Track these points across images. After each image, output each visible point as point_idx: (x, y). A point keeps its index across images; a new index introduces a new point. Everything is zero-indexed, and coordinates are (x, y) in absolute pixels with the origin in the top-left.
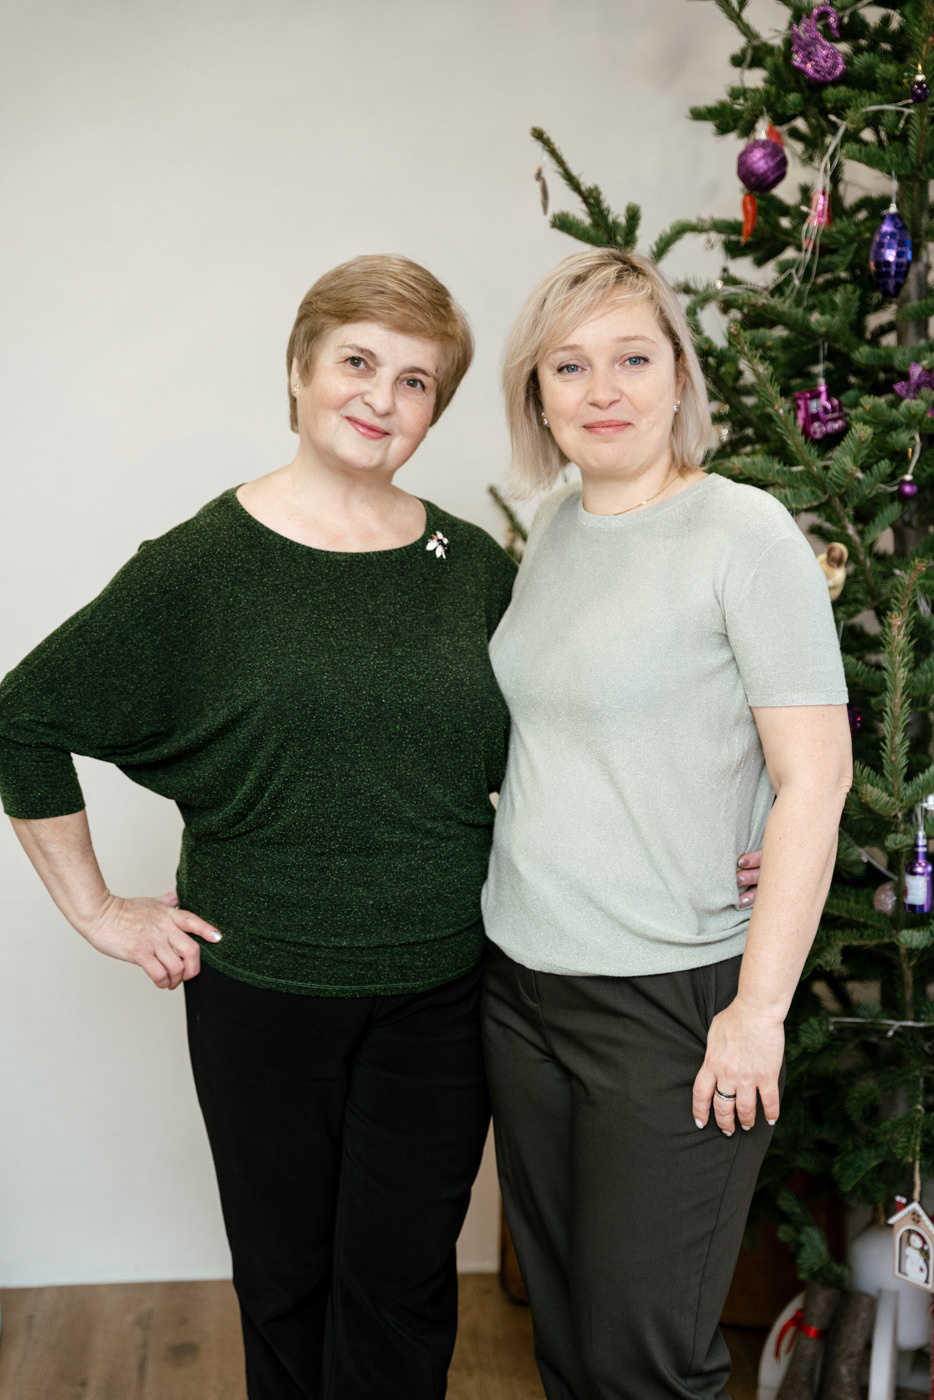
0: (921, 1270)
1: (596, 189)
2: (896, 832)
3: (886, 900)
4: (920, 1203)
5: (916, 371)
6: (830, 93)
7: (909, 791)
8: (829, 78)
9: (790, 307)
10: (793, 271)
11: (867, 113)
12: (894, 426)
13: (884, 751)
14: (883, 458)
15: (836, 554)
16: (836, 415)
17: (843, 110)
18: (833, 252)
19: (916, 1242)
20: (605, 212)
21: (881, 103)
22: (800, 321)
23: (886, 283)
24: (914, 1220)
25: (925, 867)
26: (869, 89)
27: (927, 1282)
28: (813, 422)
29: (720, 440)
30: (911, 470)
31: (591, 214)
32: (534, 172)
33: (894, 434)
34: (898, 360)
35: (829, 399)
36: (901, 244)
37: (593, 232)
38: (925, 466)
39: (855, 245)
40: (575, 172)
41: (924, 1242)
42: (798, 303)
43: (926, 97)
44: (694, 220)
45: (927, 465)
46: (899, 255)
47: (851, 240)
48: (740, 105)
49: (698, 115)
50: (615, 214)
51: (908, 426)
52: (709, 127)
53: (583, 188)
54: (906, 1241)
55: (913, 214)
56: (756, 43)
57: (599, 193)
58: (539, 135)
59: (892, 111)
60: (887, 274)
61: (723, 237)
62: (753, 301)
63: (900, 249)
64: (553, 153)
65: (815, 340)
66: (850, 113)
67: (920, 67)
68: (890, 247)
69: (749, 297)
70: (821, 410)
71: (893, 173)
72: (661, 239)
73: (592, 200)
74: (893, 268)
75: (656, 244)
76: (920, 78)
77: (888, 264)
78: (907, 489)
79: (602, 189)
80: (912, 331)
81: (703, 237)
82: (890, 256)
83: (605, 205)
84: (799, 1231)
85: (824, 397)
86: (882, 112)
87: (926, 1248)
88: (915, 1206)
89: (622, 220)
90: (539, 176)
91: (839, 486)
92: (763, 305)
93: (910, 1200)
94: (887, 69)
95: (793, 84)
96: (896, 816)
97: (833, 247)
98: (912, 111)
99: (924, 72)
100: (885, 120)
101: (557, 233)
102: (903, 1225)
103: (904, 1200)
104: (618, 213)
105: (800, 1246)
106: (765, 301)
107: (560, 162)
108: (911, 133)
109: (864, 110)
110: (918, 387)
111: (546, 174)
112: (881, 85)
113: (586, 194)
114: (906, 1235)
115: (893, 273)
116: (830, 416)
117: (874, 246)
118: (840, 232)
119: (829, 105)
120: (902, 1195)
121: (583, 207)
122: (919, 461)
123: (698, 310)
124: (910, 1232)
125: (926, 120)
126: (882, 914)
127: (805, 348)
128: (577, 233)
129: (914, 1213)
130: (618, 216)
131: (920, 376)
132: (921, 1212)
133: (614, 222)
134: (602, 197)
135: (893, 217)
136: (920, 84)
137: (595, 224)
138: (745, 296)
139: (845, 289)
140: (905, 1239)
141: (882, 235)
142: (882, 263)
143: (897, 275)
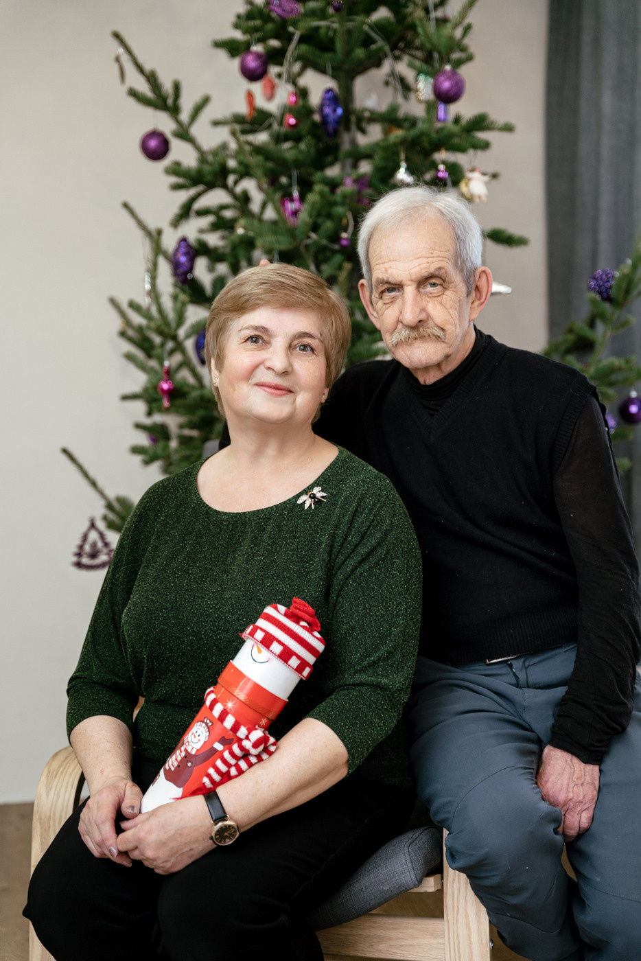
1: (154, 71)
5: (347, 180)
8: (291, 15)
11: (311, 26)
17: (297, 24)
20: (160, 86)
21: (319, 21)
23: (328, 128)
31: (153, 90)
33: (334, 208)
36: (336, 103)
37: (154, 101)
46: (335, 110)
49: (218, 45)
52: (224, 52)
53: (146, 71)
57: (156, 74)
58: (117, 36)
59: (325, 27)
60: (329, 122)
63: (335, 106)
64: (127, 48)
66: (301, 26)
68: (329, 106)
72: (196, 105)
73: (152, 79)
74: (332, 119)
77: (328, 115)
78: (344, 243)
80: (348, 166)
83: (159, 81)
85: (297, 202)
89: (171, 91)
90: (117, 59)
98: (336, 26)
100: (322, 31)
101: (132, 99)
107: (131, 55)
111: (122, 60)
113: (148, 75)
121: (147, 84)
128: (143, 101)
130: (168, 88)
133: (166, 93)
134: (158, 76)
137: (155, 96)
141: (324, 99)
142: (325, 116)
143: (334, 122)
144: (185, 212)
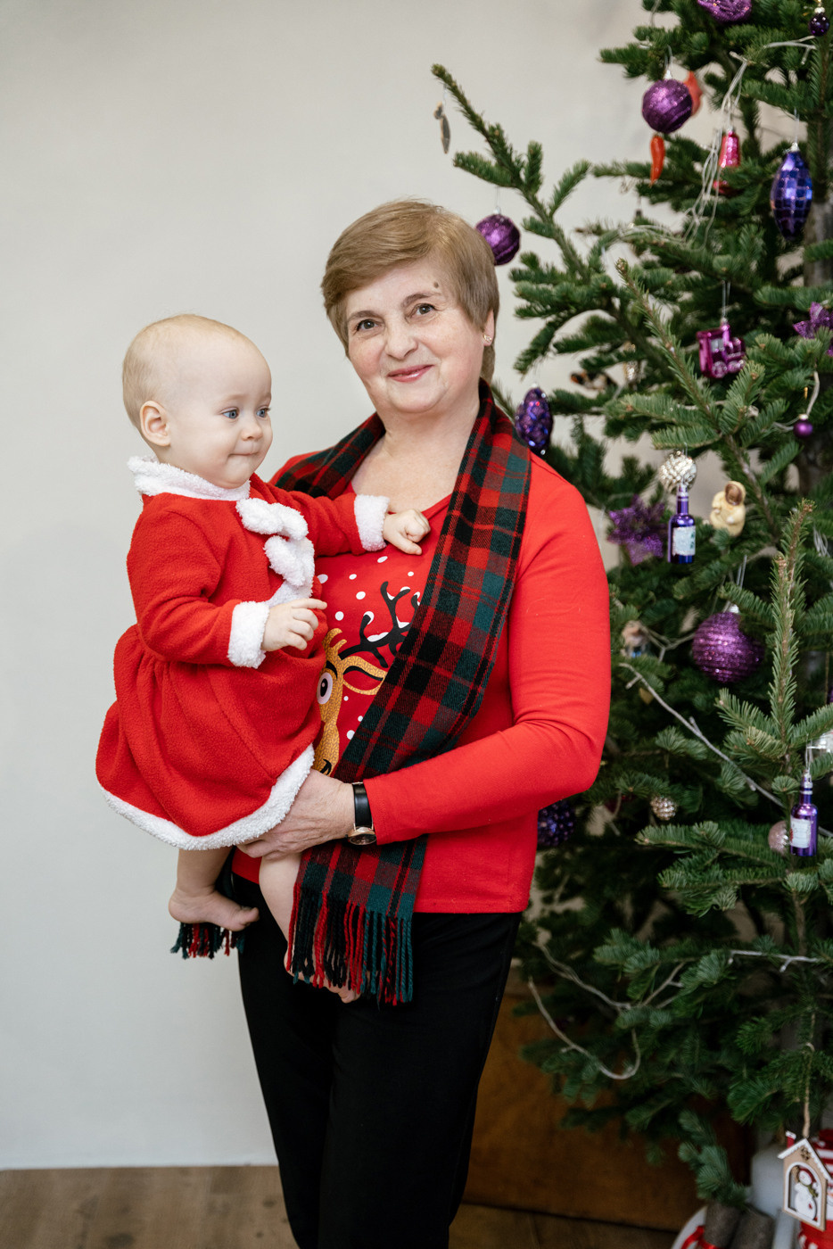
0: (810, 1207)
1: (498, 127)
2: (783, 774)
3: (779, 840)
4: (809, 1140)
5: (817, 311)
6: (735, 31)
7: (797, 733)
8: (737, 17)
9: (692, 247)
10: (693, 210)
11: (768, 49)
12: (790, 365)
13: (772, 692)
14: (777, 397)
15: (734, 491)
16: (739, 354)
17: (744, 46)
18: (740, 192)
19: (805, 1179)
20: (509, 151)
21: (784, 40)
22: (703, 260)
23: (786, 222)
24: (803, 1156)
25: (811, 810)
26: (772, 27)
27: (815, 1219)
28: (714, 362)
29: (627, 379)
30: (809, 410)
31: (496, 153)
32: (436, 109)
33: (789, 373)
34: (799, 301)
35: (731, 339)
36: (801, 183)
37: (496, 171)
38: (823, 406)
39: (760, 186)
40: (477, 111)
41: (813, 1180)
42: (699, 241)
43: (826, 30)
44: (609, 165)
45: (825, 404)
46: (800, 194)
47: (756, 181)
48: (646, 45)
49: (608, 57)
50: (518, 154)
51: (805, 365)
52: (619, 70)
53: (487, 128)
55: (817, 155)
57: (501, 132)
58: (440, 73)
59: (794, 48)
60: (787, 213)
61: (636, 181)
62: (655, 241)
63: (800, 188)
64: (455, 90)
65: (719, 280)
66: (751, 49)
68: (790, 186)
69: (651, 237)
70: (723, 349)
71: (795, 111)
72: (565, 180)
73: (495, 138)
74: (793, 207)
75: (560, 183)
76: (819, 10)
77: (787, 202)
78: (803, 428)
79: (503, 127)
80: (818, 273)
81: (619, 180)
82: (790, 193)
83: (508, 144)
84: (699, 1150)
85: (726, 336)
86: (784, 49)
87: (815, 1186)
88: (804, 1143)
89: (525, 159)
90: (439, 113)
91: (732, 425)
92: (665, 244)
93: (800, 1137)
94: (790, 5)
95: (701, 25)
96: (783, 758)
97: (739, 187)
98: (813, 47)
99: (822, 4)
100: (788, 57)
101: (460, 171)
102: (793, 1162)
103: (794, 1136)
104: (519, 150)
105: (700, 1165)
106: (667, 240)
107: (462, 100)
108: (812, 70)
109: (765, 47)
110: (818, 326)
111: (446, 112)
112: (784, 21)
113: (490, 133)
114: (796, 1170)
115: (793, 212)
116: (733, 355)
117: (774, 185)
118: (745, 172)
119: (732, 43)
120: (792, 1131)
121: (487, 146)
122: (818, 399)
123: (603, 250)
124: (799, 1168)
125: (827, 57)
126: (776, 853)
127: (709, 288)
128: (480, 172)
129: (803, 1149)
130: (521, 155)
131: (820, 315)
132: (810, 1149)
133: (518, 161)
134: (505, 135)
135: (794, 155)
136: (819, 16)
137: (500, 164)
138: (647, 234)
139: (749, 229)
140: (794, 1176)
141: (783, 174)
142: (782, 203)
143: (797, 214)
144: (539, 348)
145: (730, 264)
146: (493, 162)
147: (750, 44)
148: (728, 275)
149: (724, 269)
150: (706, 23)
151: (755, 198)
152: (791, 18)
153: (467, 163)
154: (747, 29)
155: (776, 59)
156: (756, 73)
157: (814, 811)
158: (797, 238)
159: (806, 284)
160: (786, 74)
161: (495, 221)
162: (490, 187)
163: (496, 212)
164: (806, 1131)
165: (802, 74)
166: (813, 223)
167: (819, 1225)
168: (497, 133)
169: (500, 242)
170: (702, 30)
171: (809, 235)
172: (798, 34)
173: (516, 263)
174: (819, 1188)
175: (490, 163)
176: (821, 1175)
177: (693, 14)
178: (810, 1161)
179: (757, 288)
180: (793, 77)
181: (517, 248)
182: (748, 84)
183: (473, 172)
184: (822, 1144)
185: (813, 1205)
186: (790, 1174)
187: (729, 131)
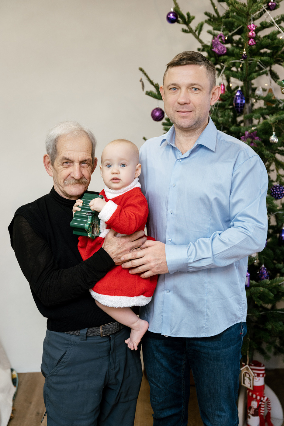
0: (249, 383)
1: (158, 84)
4: (249, 365)
6: (223, 57)
8: (223, 53)
11: (231, 63)
18: (225, 101)
19: (248, 376)
21: (235, 60)
22: (215, 120)
23: (238, 109)
24: (247, 370)
26: (232, 56)
27: (250, 387)
32: (140, 79)
34: (242, 130)
36: (242, 98)
37: (157, 95)
39: (231, 99)
40: (152, 79)
43: (246, 58)
46: (242, 101)
47: (229, 98)
53: (154, 84)
54: (245, 376)
55: (246, 90)
56: (203, 44)
57: (158, 85)
58: (141, 70)
59: (238, 62)
60: (238, 107)
63: (241, 100)
64: (145, 74)
66: (226, 63)
67: (244, 50)
68: (239, 99)
71: (239, 79)
73: (157, 87)
76: (245, 52)
77: (238, 103)
80: (247, 122)
82: (239, 101)
86: (235, 62)
87: (250, 377)
88: (247, 366)
90: (141, 80)
93: (246, 364)
94: (237, 51)
97: (225, 99)
99: (246, 51)
100: (237, 64)
101: (147, 96)
103: (244, 364)
107: (147, 77)
108: (243, 68)
109: (230, 62)
110: (247, 137)
111: (143, 80)
112: (236, 55)
113: (155, 86)
115: (240, 106)
117: (234, 99)
118: (227, 95)
119: (221, 61)
120: (244, 362)
121: (155, 89)
124: (246, 373)
125: (247, 64)
128: (153, 96)
129: (247, 368)
131: (248, 134)
132: (249, 367)
135: (240, 91)
136: (245, 54)
140: (245, 374)
141: (237, 96)
142: (237, 104)
143: (241, 107)
145: (223, 121)
146: (157, 93)
147: (226, 61)
148: (222, 123)
149: (221, 122)
150: (215, 55)
151: (230, 102)
152: (237, 54)
153: (148, 94)
154: (226, 57)
155: (234, 65)
156: (229, 69)
157: (249, 274)
158: (241, 113)
159: (244, 125)
160: (237, 69)
161: (158, 109)
162: (156, 100)
163: (158, 107)
164: (248, 363)
165: (242, 69)
166: (246, 109)
167: (251, 388)
168: (157, 85)
169: (159, 115)
170: (213, 57)
171: (245, 112)
172: (239, 59)
173: (164, 121)
174: (251, 378)
175: (155, 93)
176: (252, 375)
177: (211, 53)
178: (249, 371)
179: (231, 127)
180: (239, 69)
181: (164, 116)
182: (226, 72)
183: (151, 96)
184: (253, 365)
185: (250, 383)
186: (244, 375)
187: (222, 84)
